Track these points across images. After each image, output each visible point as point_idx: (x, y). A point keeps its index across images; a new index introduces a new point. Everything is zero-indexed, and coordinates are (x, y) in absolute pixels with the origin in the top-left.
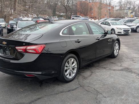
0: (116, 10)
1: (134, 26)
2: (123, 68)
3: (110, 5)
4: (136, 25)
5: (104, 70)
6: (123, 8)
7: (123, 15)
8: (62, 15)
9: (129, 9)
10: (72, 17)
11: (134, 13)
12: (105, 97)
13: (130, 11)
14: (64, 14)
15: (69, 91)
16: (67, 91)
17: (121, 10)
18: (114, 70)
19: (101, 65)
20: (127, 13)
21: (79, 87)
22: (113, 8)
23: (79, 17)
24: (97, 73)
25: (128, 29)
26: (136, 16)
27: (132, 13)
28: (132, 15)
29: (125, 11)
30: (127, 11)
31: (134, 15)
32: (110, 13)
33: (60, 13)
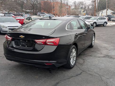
0: (72, 9)
1: (91, 22)
2: (104, 55)
3: (67, 5)
4: (93, 21)
5: (91, 58)
6: (77, 8)
7: (77, 13)
8: (28, 12)
9: (82, 8)
10: (38, 14)
11: (85, 12)
12: (108, 79)
13: (83, 10)
14: (30, 11)
15: (77, 75)
16: (76, 76)
17: (76, 9)
18: (99, 57)
19: (86, 53)
20: (80, 12)
21: (82, 72)
22: (70, 7)
23: (44, 13)
24: (88, 60)
25: (89, 25)
26: (87, 14)
27: (84, 11)
28: (84, 13)
29: (79, 10)
30: (81, 10)
31: (85, 13)
32: (68, 11)
33: (26, 10)
